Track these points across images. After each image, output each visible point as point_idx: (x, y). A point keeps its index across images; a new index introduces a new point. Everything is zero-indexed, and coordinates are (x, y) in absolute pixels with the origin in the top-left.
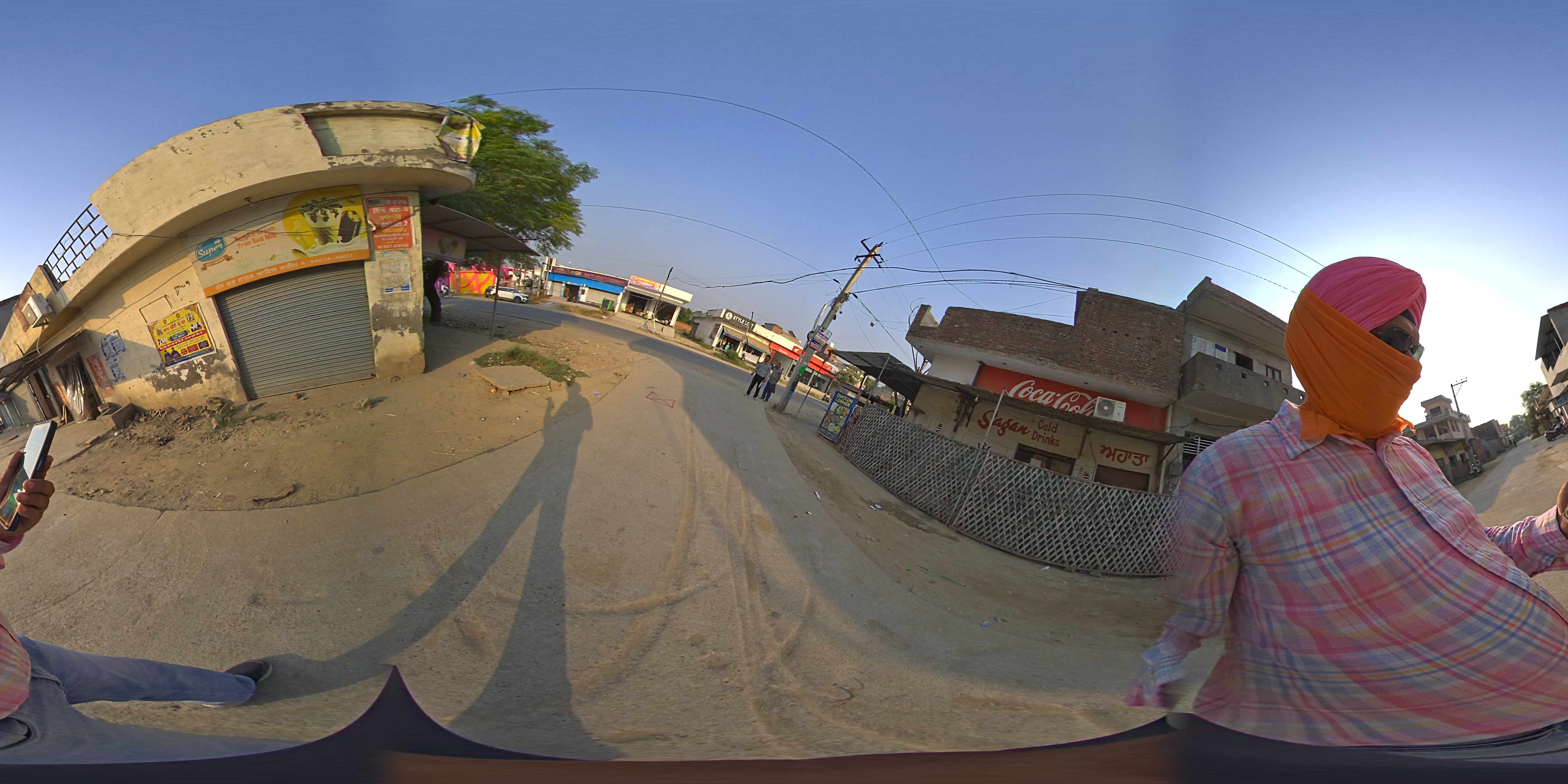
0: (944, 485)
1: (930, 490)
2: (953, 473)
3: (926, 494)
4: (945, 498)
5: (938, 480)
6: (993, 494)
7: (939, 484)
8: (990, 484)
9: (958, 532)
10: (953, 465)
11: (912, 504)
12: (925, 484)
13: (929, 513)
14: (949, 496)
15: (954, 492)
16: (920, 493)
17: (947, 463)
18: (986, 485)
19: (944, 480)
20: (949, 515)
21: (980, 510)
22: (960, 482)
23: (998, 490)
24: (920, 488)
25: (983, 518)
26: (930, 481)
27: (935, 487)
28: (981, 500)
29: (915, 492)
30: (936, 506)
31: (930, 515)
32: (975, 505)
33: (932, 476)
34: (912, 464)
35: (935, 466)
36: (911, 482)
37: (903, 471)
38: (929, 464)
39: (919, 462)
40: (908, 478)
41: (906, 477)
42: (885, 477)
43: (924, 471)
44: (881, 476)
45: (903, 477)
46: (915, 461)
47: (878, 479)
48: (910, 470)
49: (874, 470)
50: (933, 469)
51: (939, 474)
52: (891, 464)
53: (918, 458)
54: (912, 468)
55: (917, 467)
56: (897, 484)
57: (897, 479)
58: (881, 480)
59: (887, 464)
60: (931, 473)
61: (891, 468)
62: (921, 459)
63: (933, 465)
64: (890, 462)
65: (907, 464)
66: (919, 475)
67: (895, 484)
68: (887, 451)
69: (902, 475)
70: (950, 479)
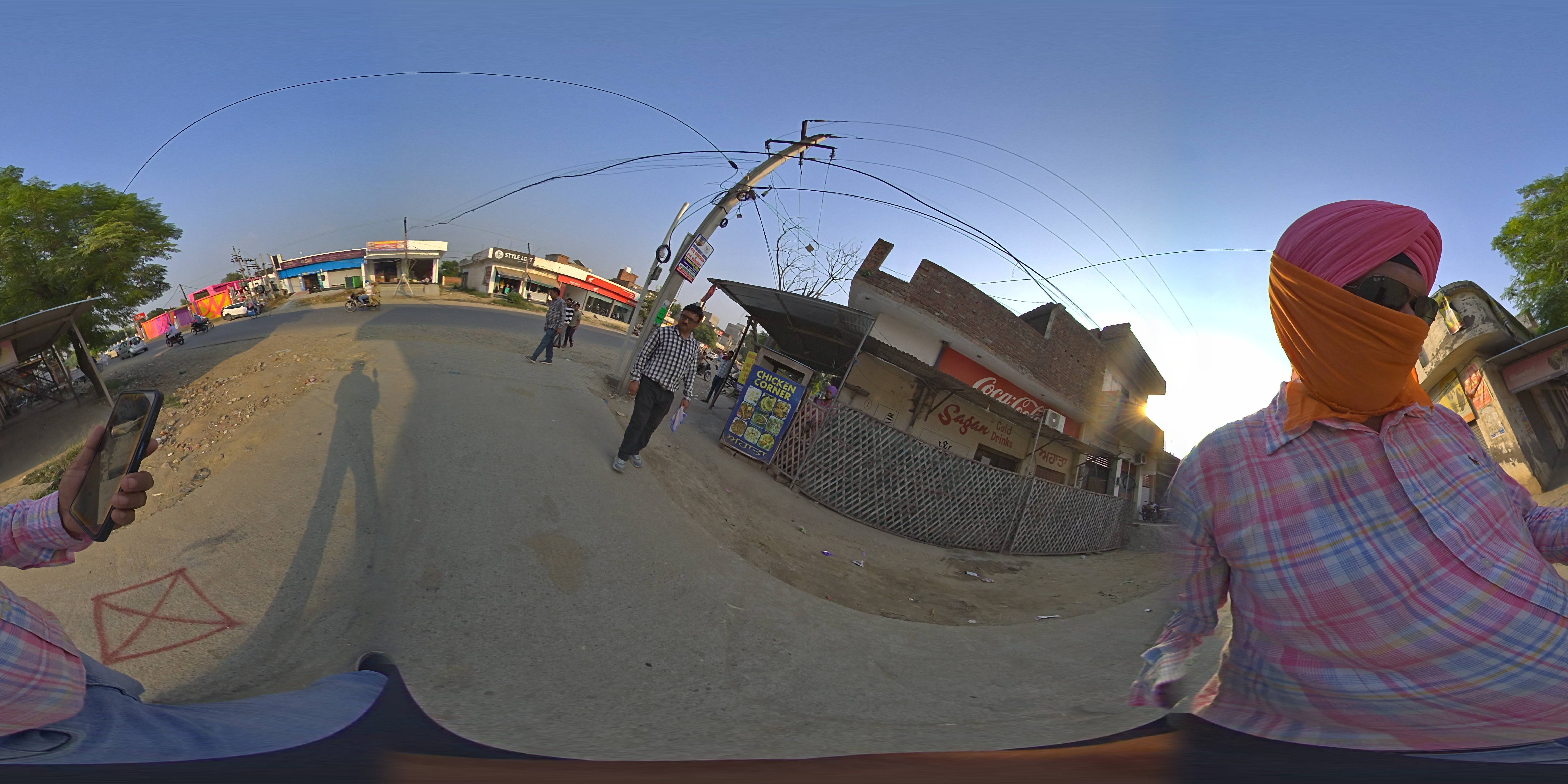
3: (973, 531)
5: (986, 514)
6: (1038, 514)
7: (986, 518)
10: (1000, 495)
11: (952, 546)
12: (970, 522)
16: (966, 531)
22: (1008, 512)
24: (965, 527)
26: (976, 518)
29: (960, 532)
33: (978, 512)
34: (949, 503)
35: (981, 501)
36: (952, 523)
37: (936, 514)
38: (973, 499)
39: (959, 500)
40: (945, 520)
41: (942, 520)
42: (908, 524)
43: (968, 508)
44: (899, 524)
45: (939, 521)
46: (953, 499)
47: (892, 528)
48: (947, 510)
49: (881, 517)
50: (979, 505)
51: (986, 508)
52: (914, 507)
53: (958, 495)
54: (949, 508)
55: (957, 506)
56: (929, 530)
57: (929, 525)
58: (900, 529)
59: (908, 509)
60: (977, 509)
61: (916, 512)
62: (962, 494)
63: (978, 500)
64: (913, 504)
65: (940, 505)
66: (961, 515)
67: (926, 530)
68: (904, 490)
69: (937, 519)
70: (999, 510)
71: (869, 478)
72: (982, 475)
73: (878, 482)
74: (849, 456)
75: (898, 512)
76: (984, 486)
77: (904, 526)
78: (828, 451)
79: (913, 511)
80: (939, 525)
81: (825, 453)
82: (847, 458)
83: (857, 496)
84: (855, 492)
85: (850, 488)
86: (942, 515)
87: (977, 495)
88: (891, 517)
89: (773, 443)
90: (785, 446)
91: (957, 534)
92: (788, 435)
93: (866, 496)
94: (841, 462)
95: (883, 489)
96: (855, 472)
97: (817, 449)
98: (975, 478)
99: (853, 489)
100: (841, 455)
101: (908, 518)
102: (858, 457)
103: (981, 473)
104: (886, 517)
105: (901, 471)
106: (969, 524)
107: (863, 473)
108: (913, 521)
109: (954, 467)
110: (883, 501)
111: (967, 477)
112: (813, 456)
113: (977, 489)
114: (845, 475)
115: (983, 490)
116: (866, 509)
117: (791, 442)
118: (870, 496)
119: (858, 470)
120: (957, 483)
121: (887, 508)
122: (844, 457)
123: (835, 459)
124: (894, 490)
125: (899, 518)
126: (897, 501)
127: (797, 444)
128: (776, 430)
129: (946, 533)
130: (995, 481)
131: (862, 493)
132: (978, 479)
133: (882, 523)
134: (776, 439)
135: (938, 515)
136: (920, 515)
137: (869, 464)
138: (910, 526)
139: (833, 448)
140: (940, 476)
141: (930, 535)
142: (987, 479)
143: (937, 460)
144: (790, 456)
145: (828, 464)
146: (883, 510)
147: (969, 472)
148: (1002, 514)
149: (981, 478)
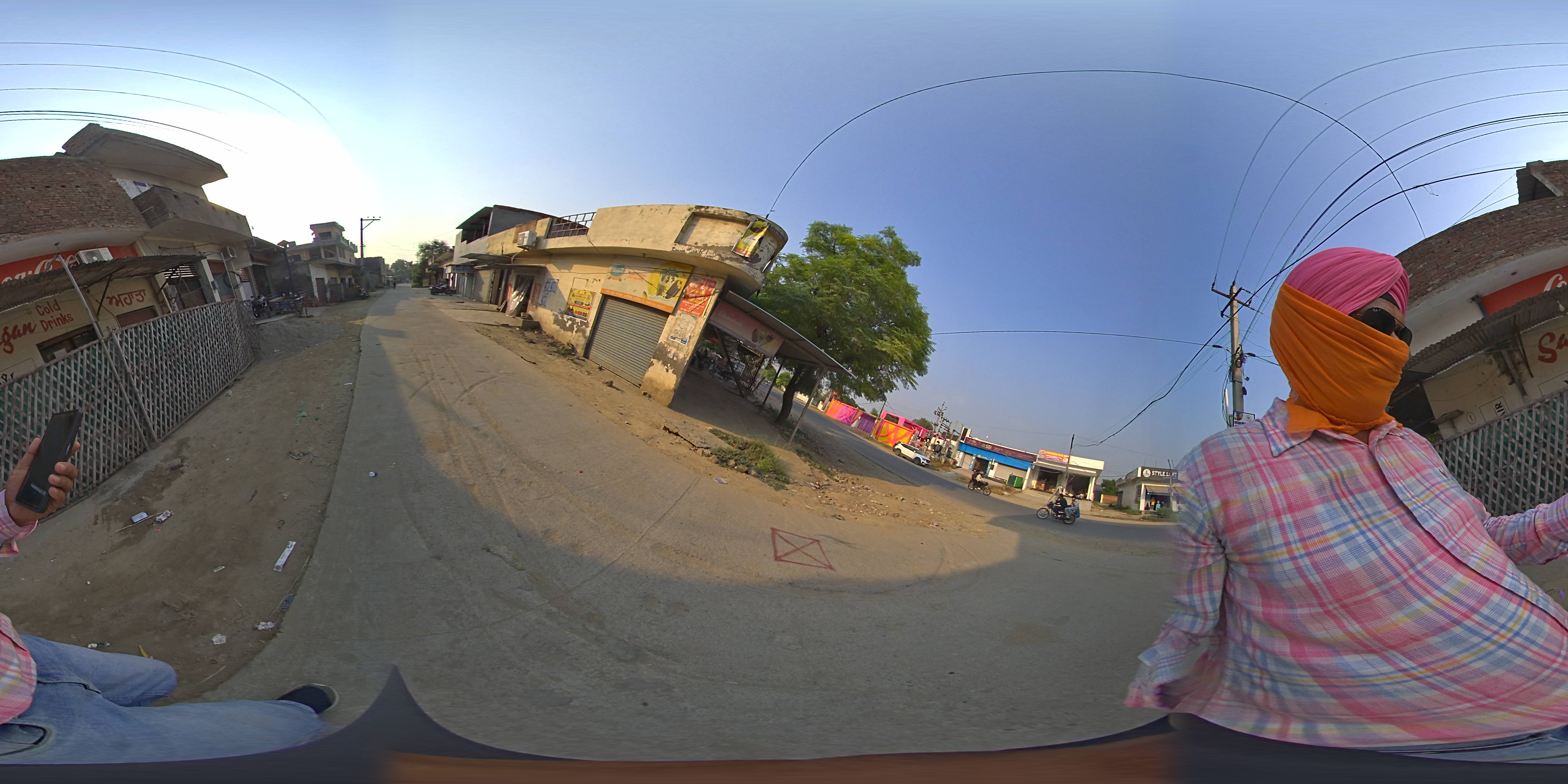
8: (142, 368)
70: (103, 406)
148: (110, 408)
149: (47, 388)
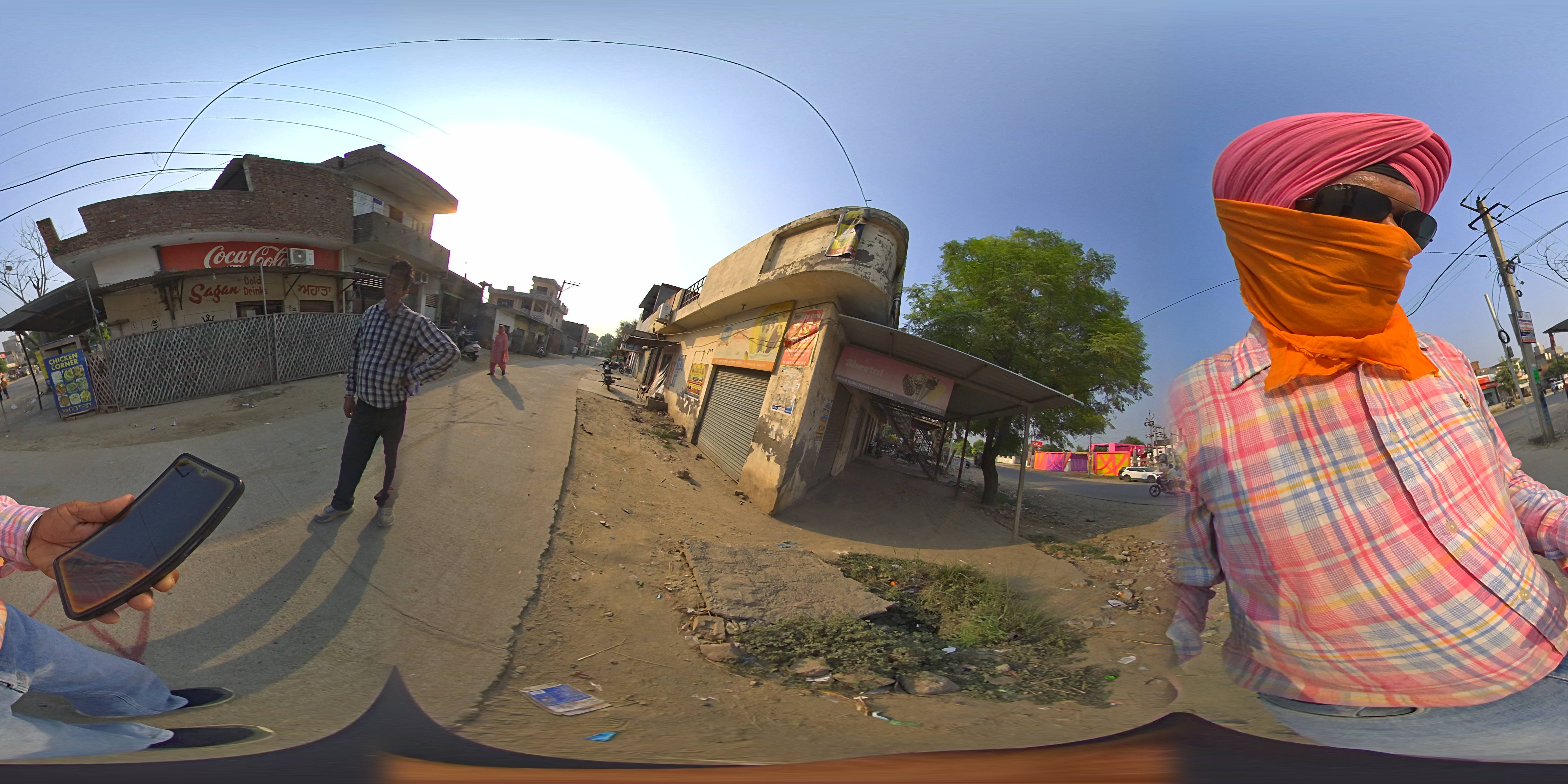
0: (253, 358)
1: (245, 368)
2: (254, 344)
3: (243, 373)
4: (259, 367)
5: (246, 356)
6: (290, 343)
7: (248, 360)
8: (285, 338)
9: (284, 383)
10: (250, 337)
11: (238, 390)
12: (238, 367)
13: (255, 385)
14: (261, 363)
15: (263, 357)
16: (238, 375)
17: (245, 338)
18: (283, 340)
19: (250, 354)
20: (270, 376)
21: (288, 359)
22: (263, 348)
23: (292, 339)
24: (236, 373)
25: (292, 363)
26: (240, 362)
27: (246, 364)
28: (285, 352)
29: (234, 377)
30: (256, 377)
31: (257, 386)
32: (283, 357)
33: (239, 357)
34: (214, 359)
35: (237, 347)
36: (224, 373)
37: (210, 371)
38: (230, 349)
39: (220, 354)
40: (219, 373)
41: (217, 374)
42: (197, 387)
43: (230, 358)
44: (192, 390)
45: (215, 375)
46: (216, 355)
47: (190, 396)
48: (216, 365)
49: (179, 392)
50: (237, 351)
51: (244, 352)
52: (193, 374)
53: (217, 351)
54: (217, 363)
55: (221, 359)
56: (213, 384)
57: (211, 381)
58: (195, 394)
59: (190, 377)
60: (237, 355)
61: (197, 377)
62: (220, 349)
63: (234, 348)
64: (191, 372)
65: (209, 363)
66: (228, 363)
67: (211, 386)
68: (180, 366)
69: (213, 374)
70: (255, 350)
71: (155, 372)
72: (228, 328)
73: (162, 371)
74: (135, 367)
75: (186, 382)
76: (233, 335)
77: (196, 390)
78: (122, 374)
79: (195, 377)
80: (218, 378)
81: (121, 376)
82: (134, 370)
83: (156, 388)
84: (153, 386)
85: (149, 386)
86: (215, 370)
87: (232, 344)
88: (184, 389)
89: (90, 394)
90: (98, 390)
91: (233, 379)
92: (94, 383)
93: (161, 384)
94: (133, 374)
95: (167, 373)
96: (145, 374)
97: (115, 377)
98: (223, 333)
99: (151, 385)
100: (130, 371)
101: (195, 384)
102: (140, 365)
103: (226, 328)
104: (181, 390)
105: (171, 355)
106: (237, 368)
107: (150, 372)
108: (199, 383)
109: (203, 333)
110: (173, 381)
111: (217, 336)
112: (116, 382)
113: (229, 341)
114: (141, 380)
115: (234, 339)
116: (167, 392)
117: (99, 385)
118: (163, 383)
119: (145, 372)
120: (212, 343)
121: (178, 384)
122: (132, 370)
123: (129, 375)
124: (174, 370)
125: (189, 386)
126: (180, 376)
127: (103, 384)
128: (85, 385)
129: (225, 382)
130: (240, 328)
131: (158, 384)
132: (226, 333)
133: (182, 396)
134: (90, 390)
135: (213, 372)
136: (201, 377)
137: (148, 364)
138: (200, 388)
139: (123, 369)
140: (197, 344)
141: (216, 388)
142: (233, 330)
143: (189, 334)
144: (105, 393)
145: (127, 381)
146: (177, 387)
147: (216, 331)
148: (259, 352)
149: (228, 331)
